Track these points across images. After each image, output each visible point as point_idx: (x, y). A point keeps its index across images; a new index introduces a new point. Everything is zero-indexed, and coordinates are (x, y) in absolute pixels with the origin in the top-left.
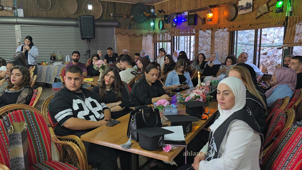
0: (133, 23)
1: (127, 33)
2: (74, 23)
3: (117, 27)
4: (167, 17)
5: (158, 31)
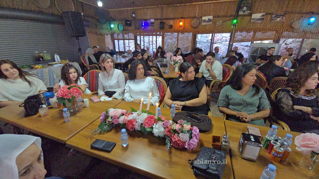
0: (97, 23)
1: (96, 33)
4: (129, 21)
5: (118, 32)
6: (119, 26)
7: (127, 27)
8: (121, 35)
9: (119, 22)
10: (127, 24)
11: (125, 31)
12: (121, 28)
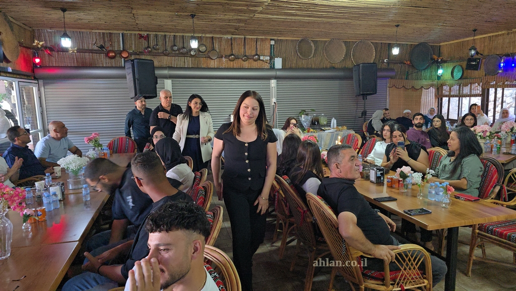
0: (411, 70)
1: (403, 86)
2: (341, 74)
3: (392, 78)
4: (475, 60)
5: (451, 82)
6: (456, 70)
7: (469, 71)
8: (456, 88)
9: (454, 64)
10: (470, 67)
11: (464, 80)
12: (458, 74)
